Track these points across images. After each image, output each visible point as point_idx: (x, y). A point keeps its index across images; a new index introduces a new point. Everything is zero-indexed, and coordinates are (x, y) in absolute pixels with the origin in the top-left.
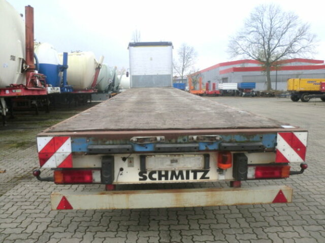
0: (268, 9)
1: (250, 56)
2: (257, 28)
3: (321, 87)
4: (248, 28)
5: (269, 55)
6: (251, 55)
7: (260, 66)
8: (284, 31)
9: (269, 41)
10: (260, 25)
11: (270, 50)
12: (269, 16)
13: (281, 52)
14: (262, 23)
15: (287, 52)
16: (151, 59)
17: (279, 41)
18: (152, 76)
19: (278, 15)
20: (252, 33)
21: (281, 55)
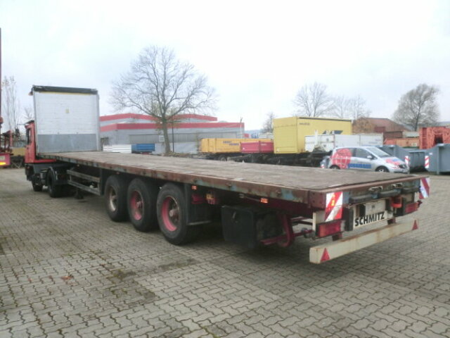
0: (160, 53)
1: (141, 109)
2: (148, 75)
3: (241, 148)
4: (137, 74)
5: (165, 108)
6: (143, 108)
7: (154, 122)
8: (181, 80)
9: (163, 92)
10: (152, 72)
11: (165, 102)
12: (161, 61)
13: (178, 106)
14: (154, 69)
15: (185, 106)
16: (67, 112)
17: (175, 92)
18: (69, 136)
19: (172, 61)
20: (142, 80)
21: (178, 110)
